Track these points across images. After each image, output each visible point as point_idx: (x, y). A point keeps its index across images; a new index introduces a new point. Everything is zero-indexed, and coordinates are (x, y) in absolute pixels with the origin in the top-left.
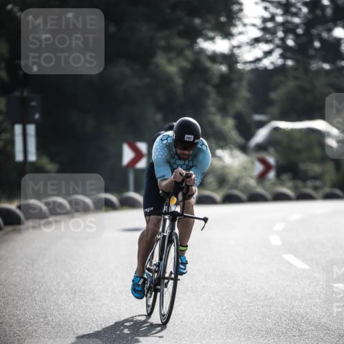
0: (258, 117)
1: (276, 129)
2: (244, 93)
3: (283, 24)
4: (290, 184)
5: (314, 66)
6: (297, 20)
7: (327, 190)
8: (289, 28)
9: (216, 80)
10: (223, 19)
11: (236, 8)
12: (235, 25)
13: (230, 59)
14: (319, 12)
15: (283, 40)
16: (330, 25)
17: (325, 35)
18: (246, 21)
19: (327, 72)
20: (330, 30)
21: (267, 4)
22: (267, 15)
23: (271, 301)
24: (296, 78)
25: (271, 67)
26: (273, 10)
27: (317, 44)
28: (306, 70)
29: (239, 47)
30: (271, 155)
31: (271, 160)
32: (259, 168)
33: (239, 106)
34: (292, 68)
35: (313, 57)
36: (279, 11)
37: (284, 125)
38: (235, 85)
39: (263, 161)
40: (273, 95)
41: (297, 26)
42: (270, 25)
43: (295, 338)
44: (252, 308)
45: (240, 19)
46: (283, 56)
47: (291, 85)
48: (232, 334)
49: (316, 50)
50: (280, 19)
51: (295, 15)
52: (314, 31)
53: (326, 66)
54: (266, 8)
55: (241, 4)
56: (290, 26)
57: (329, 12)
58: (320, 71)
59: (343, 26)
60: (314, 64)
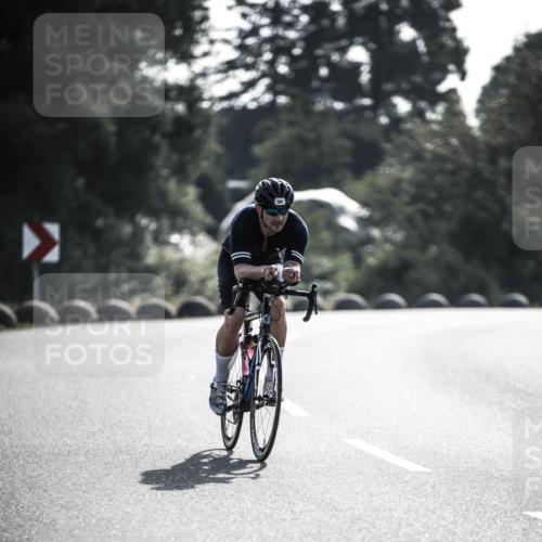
0: (233, 184)
2: (213, 145)
3: (271, 40)
5: (322, 104)
6: (292, 35)
7: (342, 295)
8: (280, 48)
9: (168, 127)
10: (178, 32)
11: (198, 14)
12: (197, 42)
13: (189, 93)
14: (325, 23)
15: (272, 63)
16: (343, 43)
17: (335, 57)
18: (214, 35)
19: (341, 115)
20: (343, 50)
21: (247, 10)
22: (246, 26)
24: (292, 124)
25: (253, 106)
26: (255, 18)
27: (324, 72)
28: (308, 112)
29: (203, 75)
33: (205, 165)
34: (287, 108)
35: (318, 91)
36: (266, 21)
38: (198, 133)
40: (258, 150)
41: (293, 44)
42: (251, 41)
43: (284, 523)
45: (204, 32)
46: (270, 88)
47: (285, 133)
48: (188, 518)
49: (324, 80)
50: (266, 32)
51: (290, 26)
52: (320, 52)
53: (339, 106)
54: (244, 16)
55: (206, 9)
56: (281, 43)
57: (341, 21)
58: (329, 112)
59: (364, 44)
60: (320, 102)
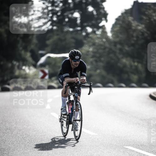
0: (41, 52)
1: (49, 57)
2: (35, 41)
3: (52, 10)
4: (56, 82)
5: (66, 29)
6: (57, 9)
8: (54, 13)
11: (30, 3)
14: (67, 6)
16: (72, 12)
17: (70, 16)
19: (72, 32)
20: (72, 14)
21: (45, 2)
23: (45, 133)
24: (58, 35)
26: (47, 4)
27: (67, 20)
28: (62, 31)
30: (47, 69)
31: (47, 71)
32: (41, 74)
33: (32, 47)
34: (56, 30)
35: (65, 25)
36: (50, 5)
37: (53, 55)
38: (30, 37)
39: (43, 71)
40: (48, 42)
41: (58, 12)
44: (36, 137)
46: (51, 24)
47: (55, 38)
48: (27, 148)
49: (67, 22)
50: (50, 8)
51: (57, 6)
52: (66, 14)
53: (71, 30)
54: (44, 3)
55: (33, 2)
56: (55, 11)
57: (72, 5)
58: (68, 32)
59: (78, 12)
60: (65, 28)
